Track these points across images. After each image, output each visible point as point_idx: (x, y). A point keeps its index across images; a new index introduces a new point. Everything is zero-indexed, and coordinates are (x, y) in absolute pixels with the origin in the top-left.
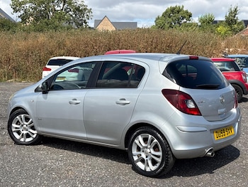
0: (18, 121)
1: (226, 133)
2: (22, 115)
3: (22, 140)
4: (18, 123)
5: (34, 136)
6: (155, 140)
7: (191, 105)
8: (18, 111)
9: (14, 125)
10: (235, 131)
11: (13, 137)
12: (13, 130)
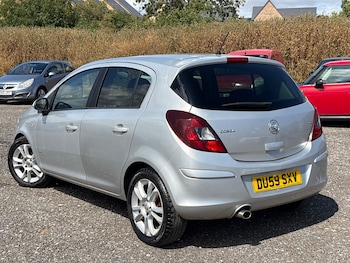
0: (20, 155)
1: (281, 181)
2: (25, 145)
3: (26, 180)
4: (20, 156)
5: (41, 175)
6: (156, 190)
7: (209, 137)
8: (21, 139)
9: (16, 159)
10: (304, 179)
11: (14, 175)
12: (15, 165)
